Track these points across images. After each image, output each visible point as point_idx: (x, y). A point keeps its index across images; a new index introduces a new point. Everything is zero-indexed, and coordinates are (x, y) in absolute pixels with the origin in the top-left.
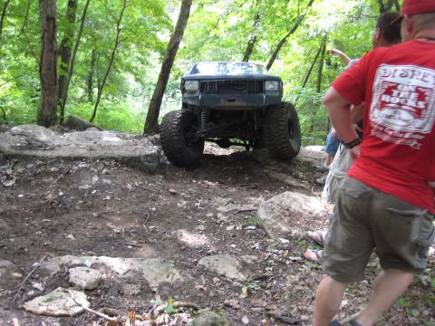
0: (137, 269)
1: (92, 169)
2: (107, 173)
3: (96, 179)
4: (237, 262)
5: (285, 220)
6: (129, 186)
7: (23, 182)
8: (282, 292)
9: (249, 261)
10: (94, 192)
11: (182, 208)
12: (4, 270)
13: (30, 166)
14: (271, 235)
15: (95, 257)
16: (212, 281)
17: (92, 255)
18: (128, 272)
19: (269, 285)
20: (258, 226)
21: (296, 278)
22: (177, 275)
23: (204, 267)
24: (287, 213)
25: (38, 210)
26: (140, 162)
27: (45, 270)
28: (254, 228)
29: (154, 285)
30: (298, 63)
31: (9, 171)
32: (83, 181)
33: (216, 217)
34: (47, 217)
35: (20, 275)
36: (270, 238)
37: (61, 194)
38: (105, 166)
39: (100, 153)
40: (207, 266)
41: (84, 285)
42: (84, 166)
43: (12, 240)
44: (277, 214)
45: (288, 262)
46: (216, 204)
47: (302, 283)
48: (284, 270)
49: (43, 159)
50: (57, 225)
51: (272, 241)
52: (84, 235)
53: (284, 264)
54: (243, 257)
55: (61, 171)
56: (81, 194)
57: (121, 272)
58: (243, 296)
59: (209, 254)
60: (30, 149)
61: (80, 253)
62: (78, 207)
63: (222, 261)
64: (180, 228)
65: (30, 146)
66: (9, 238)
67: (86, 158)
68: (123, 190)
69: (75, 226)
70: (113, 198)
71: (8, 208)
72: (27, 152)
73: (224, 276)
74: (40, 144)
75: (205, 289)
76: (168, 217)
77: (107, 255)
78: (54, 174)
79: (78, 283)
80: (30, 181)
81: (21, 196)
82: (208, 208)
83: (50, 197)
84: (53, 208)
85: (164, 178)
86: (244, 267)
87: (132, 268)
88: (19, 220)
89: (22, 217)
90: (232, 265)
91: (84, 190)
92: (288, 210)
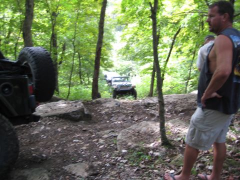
1: (43, 123)
2: (50, 124)
3: (43, 128)
4: (88, 166)
6: (59, 130)
9: (96, 165)
14: (118, 149)
16: (65, 179)
21: (115, 173)
22: (46, 177)
24: (137, 134)
28: (113, 145)
32: (35, 130)
33: (97, 141)
38: (50, 120)
39: (50, 114)
40: (68, 170)
42: (40, 122)
44: (130, 135)
46: (103, 134)
47: (116, 175)
48: (112, 169)
51: (118, 152)
53: (115, 165)
54: (94, 163)
56: (31, 137)
59: (76, 163)
63: (79, 166)
68: (55, 132)
70: (47, 137)
73: (74, 175)
82: (98, 136)
86: (90, 168)
90: (83, 168)
91: (33, 134)
92: (138, 132)
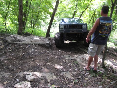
0: (44, 76)
1: (32, 47)
2: (36, 48)
3: (33, 50)
4: (71, 74)
5: (84, 62)
6: (42, 52)
7: (13, 50)
8: (84, 83)
9: (75, 74)
10: (32, 53)
11: (56, 58)
12: (9, 76)
13: (15, 46)
15: (33, 72)
16: (64, 80)
17: (32, 71)
18: (42, 76)
19: (80, 81)
20: (77, 64)
21: (88, 79)
22: (55, 78)
23: (62, 75)
25: (17, 58)
26: (45, 45)
27: (19, 76)
28: (76, 64)
29: (49, 80)
30: (87, 18)
31: (10, 47)
32: (29, 50)
33: (65, 61)
34: (20, 60)
35: (13, 77)
36: (80, 67)
37: (24, 54)
38: (36, 46)
39: (34, 42)
40: (63, 75)
41: (30, 80)
42: (30, 46)
43: (11, 67)
44: (82, 60)
45: (85, 74)
46: (65, 57)
47: (89, 80)
48: (84, 77)
49: (19, 44)
50: (23, 63)
51: (81, 68)
52: (30, 65)
53: (84, 75)
54: (73, 72)
55: (24, 47)
56: (29, 54)
57: (40, 76)
58: (73, 84)
59: (64, 72)
60: (16, 41)
61: (29, 71)
62: (28, 58)
63: (67, 73)
64: (56, 64)
65: (15, 40)
66: (10, 66)
67: (30, 44)
68: (40, 53)
69: (27, 63)
70: (37, 55)
71: (10, 58)
72: (15, 42)
73: (68, 78)
74: (18, 40)
75: (63, 82)
76: (52, 61)
77: (36, 72)
78: (22, 48)
79: (28, 80)
80: (15, 50)
81: (13, 54)
82: (63, 58)
83: (21, 55)
84: (22, 58)
85: (51, 50)
86: (73, 75)
87: (43, 75)
88: (12, 61)
89: (13, 60)
90: (70, 75)
91: (30, 53)
92: (85, 59)
